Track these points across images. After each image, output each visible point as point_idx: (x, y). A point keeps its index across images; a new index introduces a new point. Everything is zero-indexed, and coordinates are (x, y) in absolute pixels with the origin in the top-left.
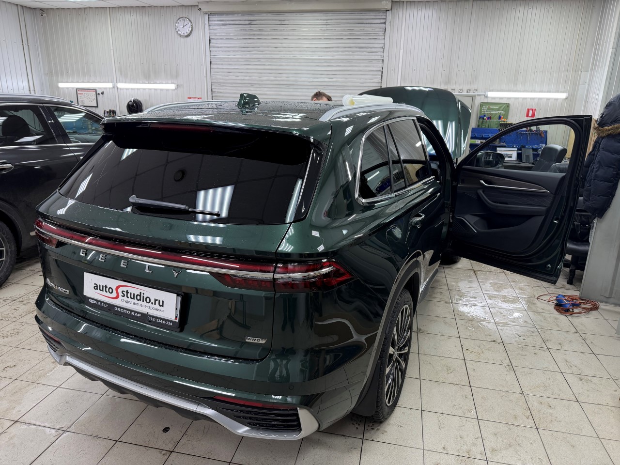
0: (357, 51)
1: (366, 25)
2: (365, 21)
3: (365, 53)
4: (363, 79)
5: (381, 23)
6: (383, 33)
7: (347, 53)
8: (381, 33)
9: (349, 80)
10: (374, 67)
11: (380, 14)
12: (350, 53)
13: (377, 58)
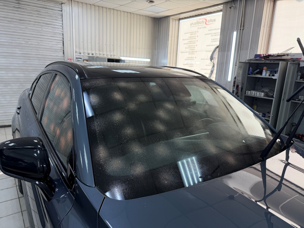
0: (45, 26)
1: (49, 10)
2: (48, 7)
3: (50, 28)
4: (51, 44)
5: (59, 11)
6: (61, 17)
7: (37, 26)
8: (60, 17)
9: (41, 44)
10: (57, 37)
11: (57, 5)
12: (40, 26)
13: (58, 32)
